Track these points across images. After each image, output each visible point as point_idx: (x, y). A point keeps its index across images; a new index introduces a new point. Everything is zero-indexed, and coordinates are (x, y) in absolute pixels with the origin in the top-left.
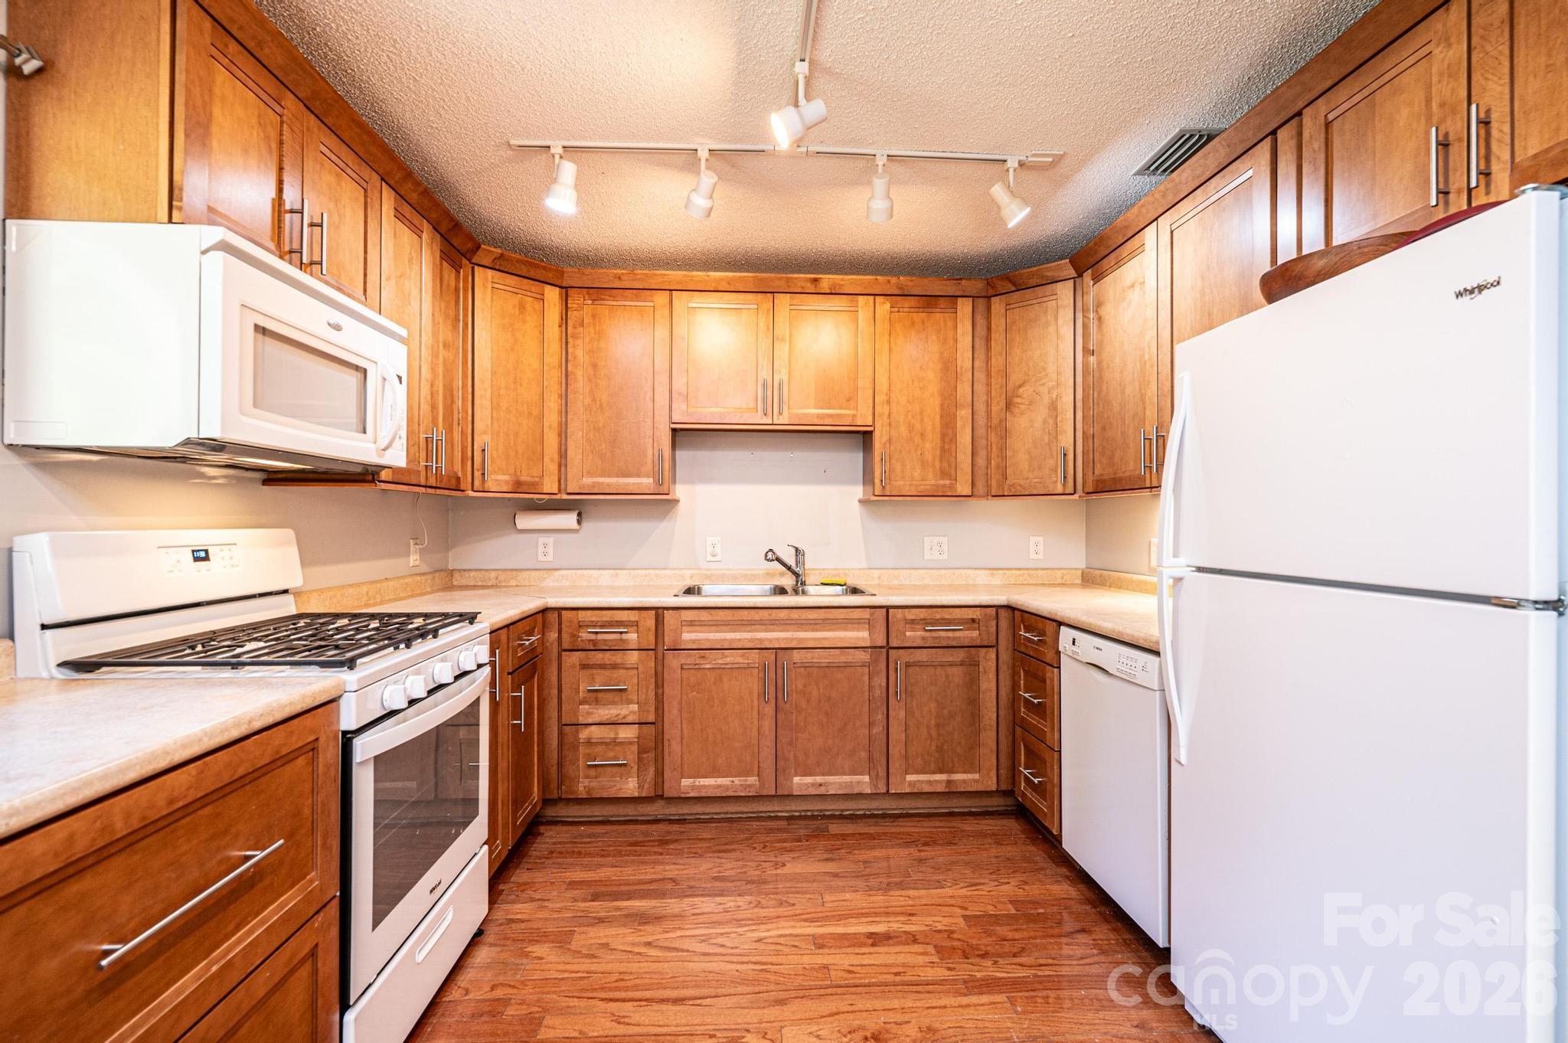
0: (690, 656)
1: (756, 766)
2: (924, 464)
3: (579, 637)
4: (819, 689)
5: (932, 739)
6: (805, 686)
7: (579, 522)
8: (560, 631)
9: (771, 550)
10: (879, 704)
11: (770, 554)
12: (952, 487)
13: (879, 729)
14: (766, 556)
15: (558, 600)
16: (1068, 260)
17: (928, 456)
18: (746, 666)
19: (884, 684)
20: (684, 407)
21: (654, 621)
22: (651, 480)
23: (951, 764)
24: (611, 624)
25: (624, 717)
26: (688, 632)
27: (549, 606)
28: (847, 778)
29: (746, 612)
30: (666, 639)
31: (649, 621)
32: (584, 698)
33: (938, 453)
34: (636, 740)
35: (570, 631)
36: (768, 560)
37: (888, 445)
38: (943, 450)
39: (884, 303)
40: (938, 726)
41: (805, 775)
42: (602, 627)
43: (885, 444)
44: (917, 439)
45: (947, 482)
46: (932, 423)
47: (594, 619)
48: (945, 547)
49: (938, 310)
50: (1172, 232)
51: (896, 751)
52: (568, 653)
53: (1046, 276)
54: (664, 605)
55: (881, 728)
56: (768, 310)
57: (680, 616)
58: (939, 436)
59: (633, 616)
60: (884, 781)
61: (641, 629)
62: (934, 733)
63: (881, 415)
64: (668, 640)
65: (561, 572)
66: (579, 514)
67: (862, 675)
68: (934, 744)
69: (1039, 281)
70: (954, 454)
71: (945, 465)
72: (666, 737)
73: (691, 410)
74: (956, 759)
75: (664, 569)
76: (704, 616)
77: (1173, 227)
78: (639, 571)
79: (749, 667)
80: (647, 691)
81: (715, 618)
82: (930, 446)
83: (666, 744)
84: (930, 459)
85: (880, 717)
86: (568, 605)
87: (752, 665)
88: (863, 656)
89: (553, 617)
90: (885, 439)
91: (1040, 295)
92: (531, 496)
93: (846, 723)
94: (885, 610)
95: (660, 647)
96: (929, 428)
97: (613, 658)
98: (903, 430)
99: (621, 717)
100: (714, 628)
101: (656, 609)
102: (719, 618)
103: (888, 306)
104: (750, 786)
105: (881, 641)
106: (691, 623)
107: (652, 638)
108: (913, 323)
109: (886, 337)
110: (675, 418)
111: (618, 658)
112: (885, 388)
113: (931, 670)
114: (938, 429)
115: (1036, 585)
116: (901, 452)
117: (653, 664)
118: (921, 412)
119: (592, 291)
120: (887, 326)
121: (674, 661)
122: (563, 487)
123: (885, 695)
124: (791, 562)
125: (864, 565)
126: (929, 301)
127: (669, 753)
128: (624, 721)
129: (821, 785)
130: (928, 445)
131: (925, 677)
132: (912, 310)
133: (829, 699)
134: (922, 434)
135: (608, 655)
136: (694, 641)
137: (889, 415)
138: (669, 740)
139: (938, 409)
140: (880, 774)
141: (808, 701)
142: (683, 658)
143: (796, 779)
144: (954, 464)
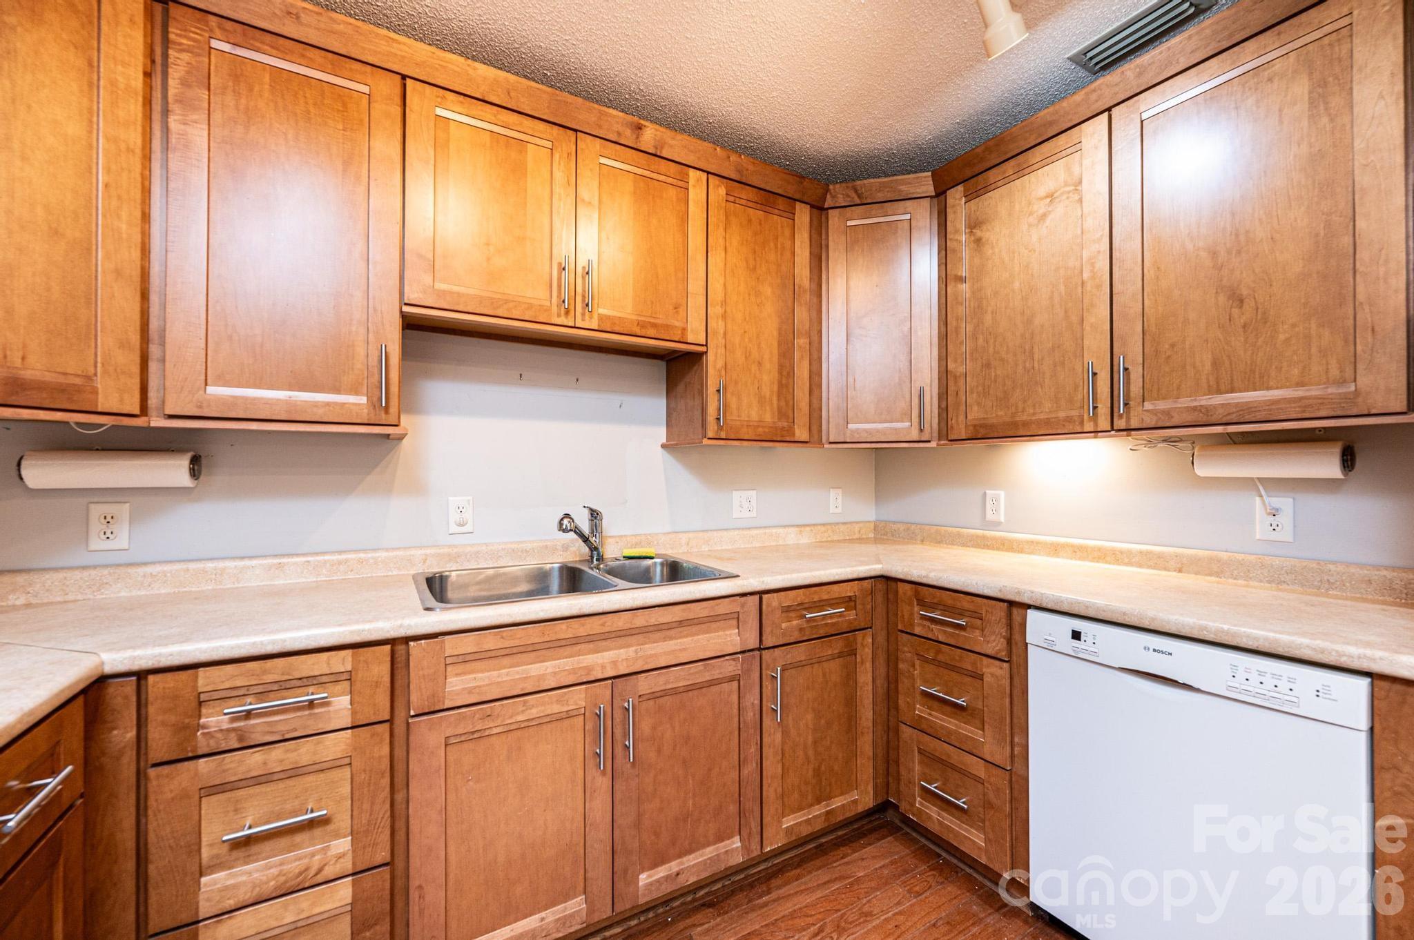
0: (463, 717)
1: (581, 877)
2: (762, 400)
3: (199, 727)
4: (673, 728)
5: (809, 762)
6: (654, 728)
7: (195, 473)
8: (141, 723)
9: (567, 516)
10: (752, 731)
11: (566, 522)
12: (791, 431)
13: (750, 768)
14: (561, 524)
15: (138, 652)
16: (930, 173)
17: (766, 391)
18: (564, 715)
19: (757, 702)
20: (428, 279)
21: (386, 667)
22: (363, 400)
23: (828, 790)
24: (284, 686)
25: (320, 871)
26: (457, 675)
27: (108, 669)
28: (709, 852)
29: (563, 625)
30: (414, 697)
31: (378, 666)
32: (212, 858)
33: (775, 388)
34: (349, 908)
35: (172, 718)
36: (564, 531)
37: (723, 373)
38: (781, 385)
39: (718, 186)
40: (815, 742)
41: (654, 865)
42: (262, 695)
43: (720, 371)
44: (754, 368)
45: (785, 424)
46: (769, 352)
47: (239, 682)
48: (754, 503)
49: (776, 211)
50: (1142, 121)
51: (770, 792)
52: (166, 770)
53: (900, 191)
54: (411, 632)
55: (754, 765)
56: (569, 154)
57: (443, 649)
58: (777, 367)
59: (341, 662)
60: (758, 839)
61: (357, 686)
62: (811, 753)
63: (715, 333)
64: (418, 700)
65: (149, 569)
66: (195, 460)
67: (731, 692)
68: (811, 767)
69: (890, 196)
70: (791, 390)
71: (783, 403)
72: (414, 883)
73: (440, 286)
74: (833, 780)
75: (375, 550)
76: (490, 641)
77: (1145, 116)
78: (327, 557)
79: (569, 716)
80: (373, 804)
81: (507, 644)
82: (768, 378)
83: (414, 895)
84: (768, 395)
85: (753, 750)
86: (165, 662)
87: (575, 713)
88: (730, 667)
89: (121, 697)
90: (720, 364)
91: (890, 213)
92: (58, 416)
93: (710, 770)
94: (757, 597)
95: (400, 715)
96: (767, 356)
97: (292, 757)
98: (739, 354)
99: (312, 872)
100: (506, 661)
101: (392, 642)
102: (517, 643)
103: (722, 191)
104: (572, 916)
105: (753, 642)
106: (465, 660)
107: (383, 700)
108: (750, 221)
109: (721, 230)
110: (412, 295)
111: (304, 753)
112: (720, 297)
113: (808, 669)
114: (775, 359)
115: (839, 541)
116: (736, 383)
117: (386, 750)
118: (758, 336)
119: (229, 25)
120: (723, 218)
121: (429, 736)
122: (153, 400)
123: (758, 716)
124: (586, 529)
125: (668, 529)
126: (768, 199)
127: (421, 912)
128: (320, 879)
129: (678, 874)
130: (765, 378)
131: (801, 681)
132: (750, 204)
133: (687, 738)
134: (760, 364)
135: (277, 753)
136: (470, 691)
137: (725, 334)
138: (420, 887)
139: (775, 333)
140: (754, 830)
141: (659, 751)
142: (448, 725)
143: (644, 878)
144: (791, 403)
